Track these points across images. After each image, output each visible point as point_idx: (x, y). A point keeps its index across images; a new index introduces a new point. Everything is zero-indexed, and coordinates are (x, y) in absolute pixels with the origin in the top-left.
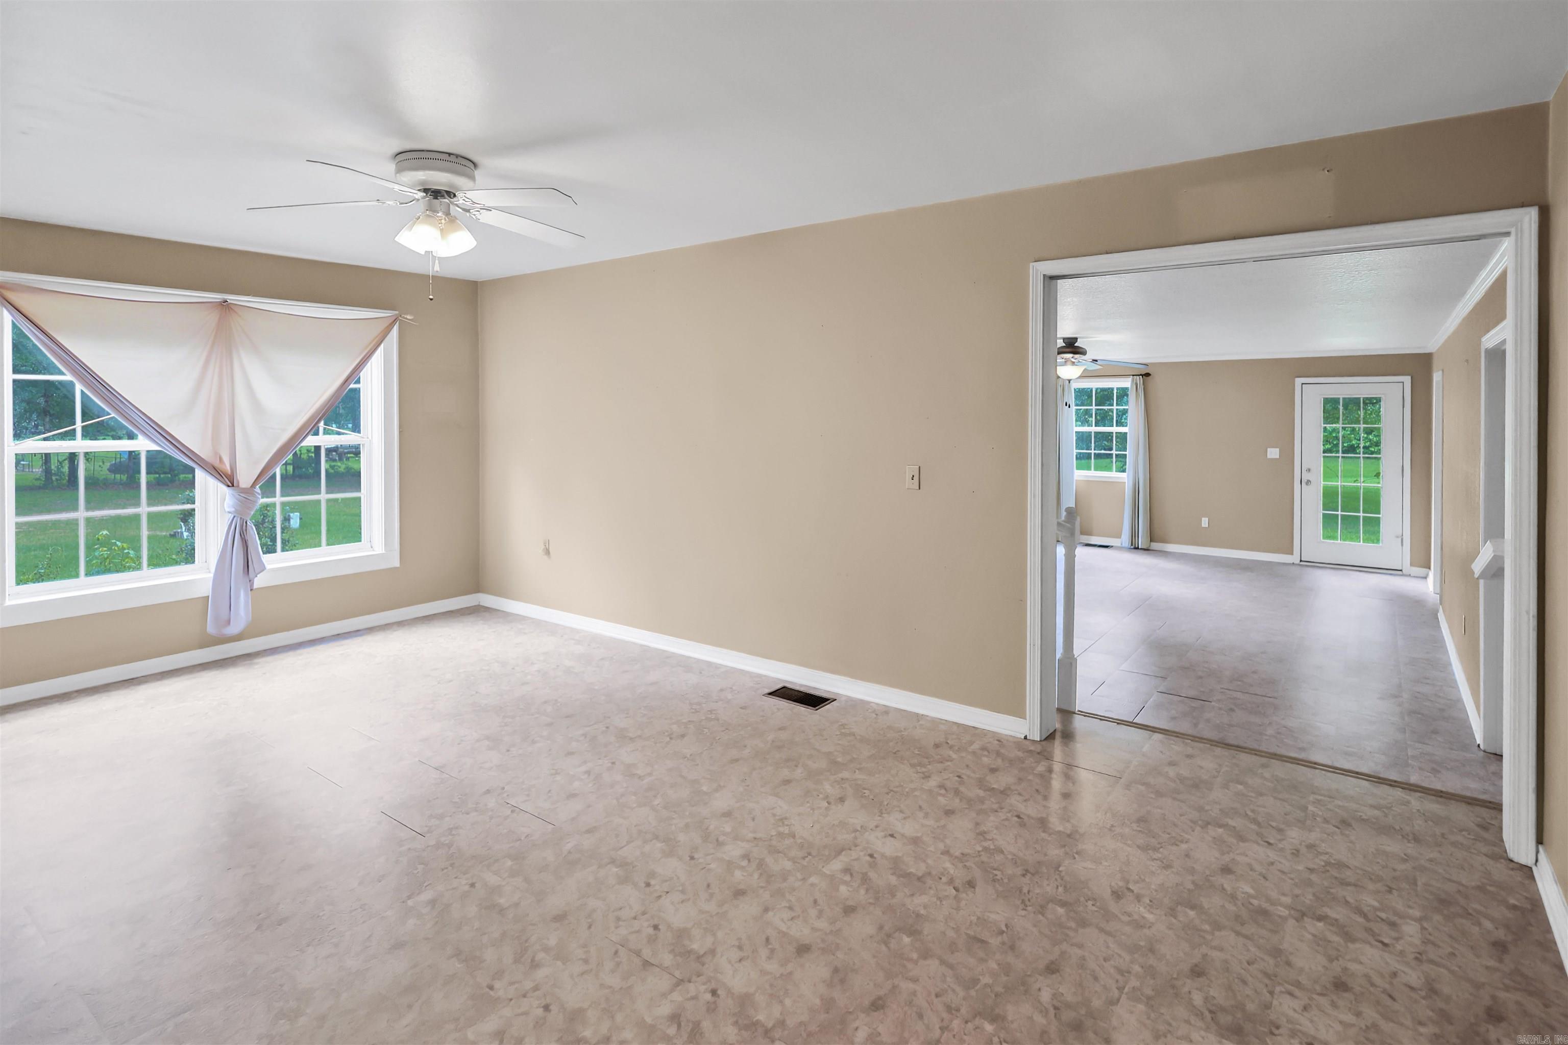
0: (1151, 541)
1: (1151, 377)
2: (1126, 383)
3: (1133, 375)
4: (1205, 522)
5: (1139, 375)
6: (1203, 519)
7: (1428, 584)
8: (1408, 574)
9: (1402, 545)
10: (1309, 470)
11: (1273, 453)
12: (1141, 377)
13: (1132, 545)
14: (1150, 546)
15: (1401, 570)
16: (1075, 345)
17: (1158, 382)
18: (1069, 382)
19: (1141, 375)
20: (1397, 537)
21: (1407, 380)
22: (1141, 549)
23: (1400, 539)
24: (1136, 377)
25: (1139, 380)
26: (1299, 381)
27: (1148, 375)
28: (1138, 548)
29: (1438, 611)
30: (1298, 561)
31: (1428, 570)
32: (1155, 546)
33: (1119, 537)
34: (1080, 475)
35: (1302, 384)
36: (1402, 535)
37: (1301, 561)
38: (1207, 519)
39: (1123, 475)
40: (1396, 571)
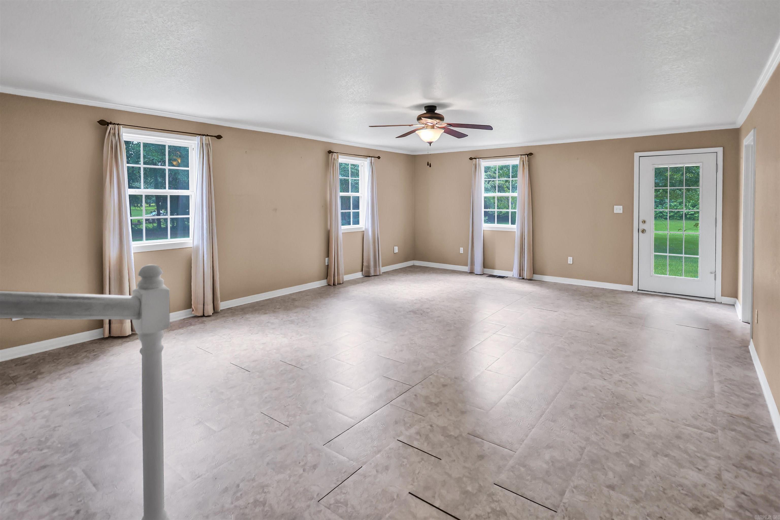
0: (533, 274)
1: (533, 155)
2: (516, 161)
3: (521, 155)
4: (570, 260)
5: (525, 155)
6: (569, 258)
7: (736, 312)
8: (720, 302)
9: (715, 279)
10: (644, 222)
11: (618, 209)
12: (526, 156)
13: (520, 276)
14: (533, 277)
15: (714, 299)
16: (435, 112)
17: (538, 160)
18: (430, 145)
19: (526, 154)
20: (711, 273)
21: (720, 150)
22: (525, 279)
23: (714, 275)
24: (523, 156)
25: (525, 158)
26: (637, 155)
27: (531, 154)
28: (524, 279)
29: (748, 342)
30: (636, 290)
31: (735, 299)
32: (536, 277)
33: (512, 270)
34: (487, 227)
35: (640, 157)
36: (715, 272)
37: (638, 290)
38: (572, 258)
39: (514, 226)
40: (711, 300)
